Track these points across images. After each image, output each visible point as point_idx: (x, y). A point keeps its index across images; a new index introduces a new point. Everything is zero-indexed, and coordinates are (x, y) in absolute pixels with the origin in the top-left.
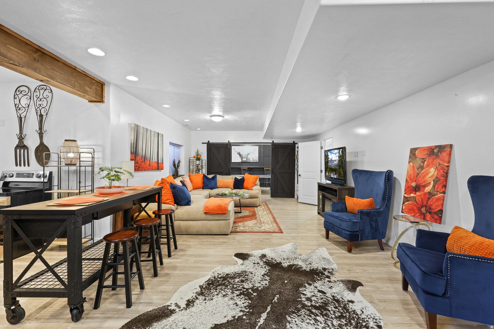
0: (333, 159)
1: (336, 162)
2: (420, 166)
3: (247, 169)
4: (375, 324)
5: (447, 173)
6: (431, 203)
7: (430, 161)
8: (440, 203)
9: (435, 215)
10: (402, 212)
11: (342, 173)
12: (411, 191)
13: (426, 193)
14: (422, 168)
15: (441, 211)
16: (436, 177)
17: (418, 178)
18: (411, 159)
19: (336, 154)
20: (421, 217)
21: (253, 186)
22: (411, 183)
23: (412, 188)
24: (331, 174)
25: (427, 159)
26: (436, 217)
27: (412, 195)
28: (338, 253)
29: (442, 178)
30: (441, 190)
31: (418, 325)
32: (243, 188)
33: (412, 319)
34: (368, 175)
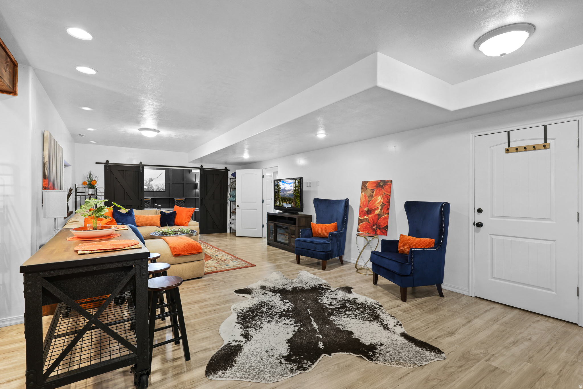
0: (286, 189)
1: (290, 192)
2: (371, 195)
3: (150, 201)
4: (378, 305)
5: (389, 200)
6: (380, 222)
7: (378, 191)
8: (386, 221)
9: (383, 230)
10: (358, 231)
11: (299, 203)
12: (364, 214)
13: (376, 215)
14: (372, 196)
15: (387, 227)
16: (383, 203)
17: (370, 204)
18: (363, 190)
19: (290, 183)
20: (373, 232)
21: (188, 221)
22: (364, 208)
23: (365, 212)
24: (284, 203)
25: (375, 190)
26: (384, 231)
27: (365, 217)
28: (317, 272)
29: (386, 204)
30: (386, 212)
31: (395, 299)
32: (175, 225)
33: (391, 298)
34: (327, 203)
